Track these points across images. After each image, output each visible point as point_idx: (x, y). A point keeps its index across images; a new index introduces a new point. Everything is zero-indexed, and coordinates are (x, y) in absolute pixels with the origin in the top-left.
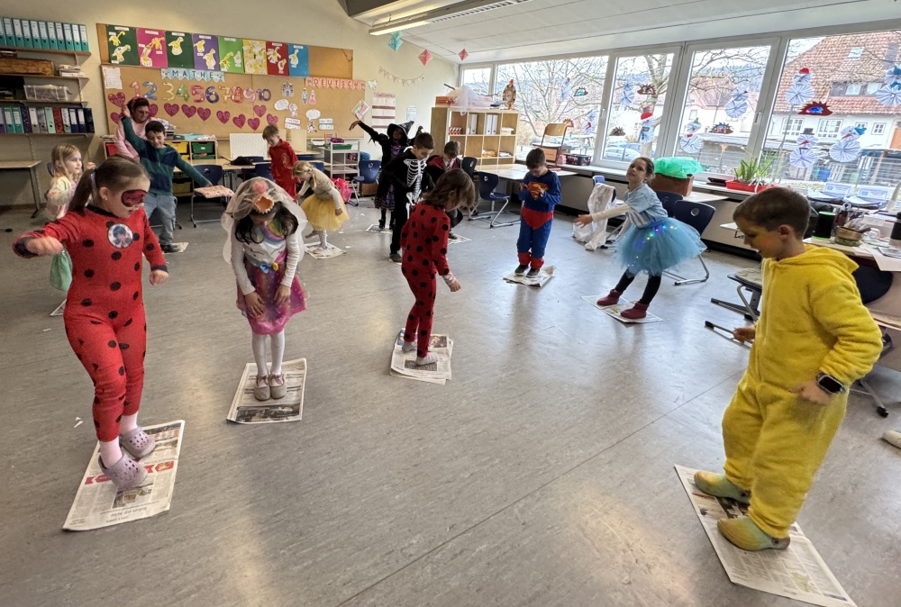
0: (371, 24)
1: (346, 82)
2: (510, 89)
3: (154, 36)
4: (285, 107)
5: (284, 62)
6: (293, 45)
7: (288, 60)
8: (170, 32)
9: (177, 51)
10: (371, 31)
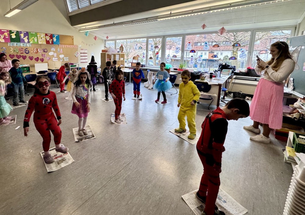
0: (79, 28)
1: (72, 46)
2: (122, 47)
3: (5, 32)
4: (52, 54)
5: (52, 40)
6: (54, 35)
7: (53, 39)
8: (11, 31)
9: (14, 36)
10: (79, 31)
